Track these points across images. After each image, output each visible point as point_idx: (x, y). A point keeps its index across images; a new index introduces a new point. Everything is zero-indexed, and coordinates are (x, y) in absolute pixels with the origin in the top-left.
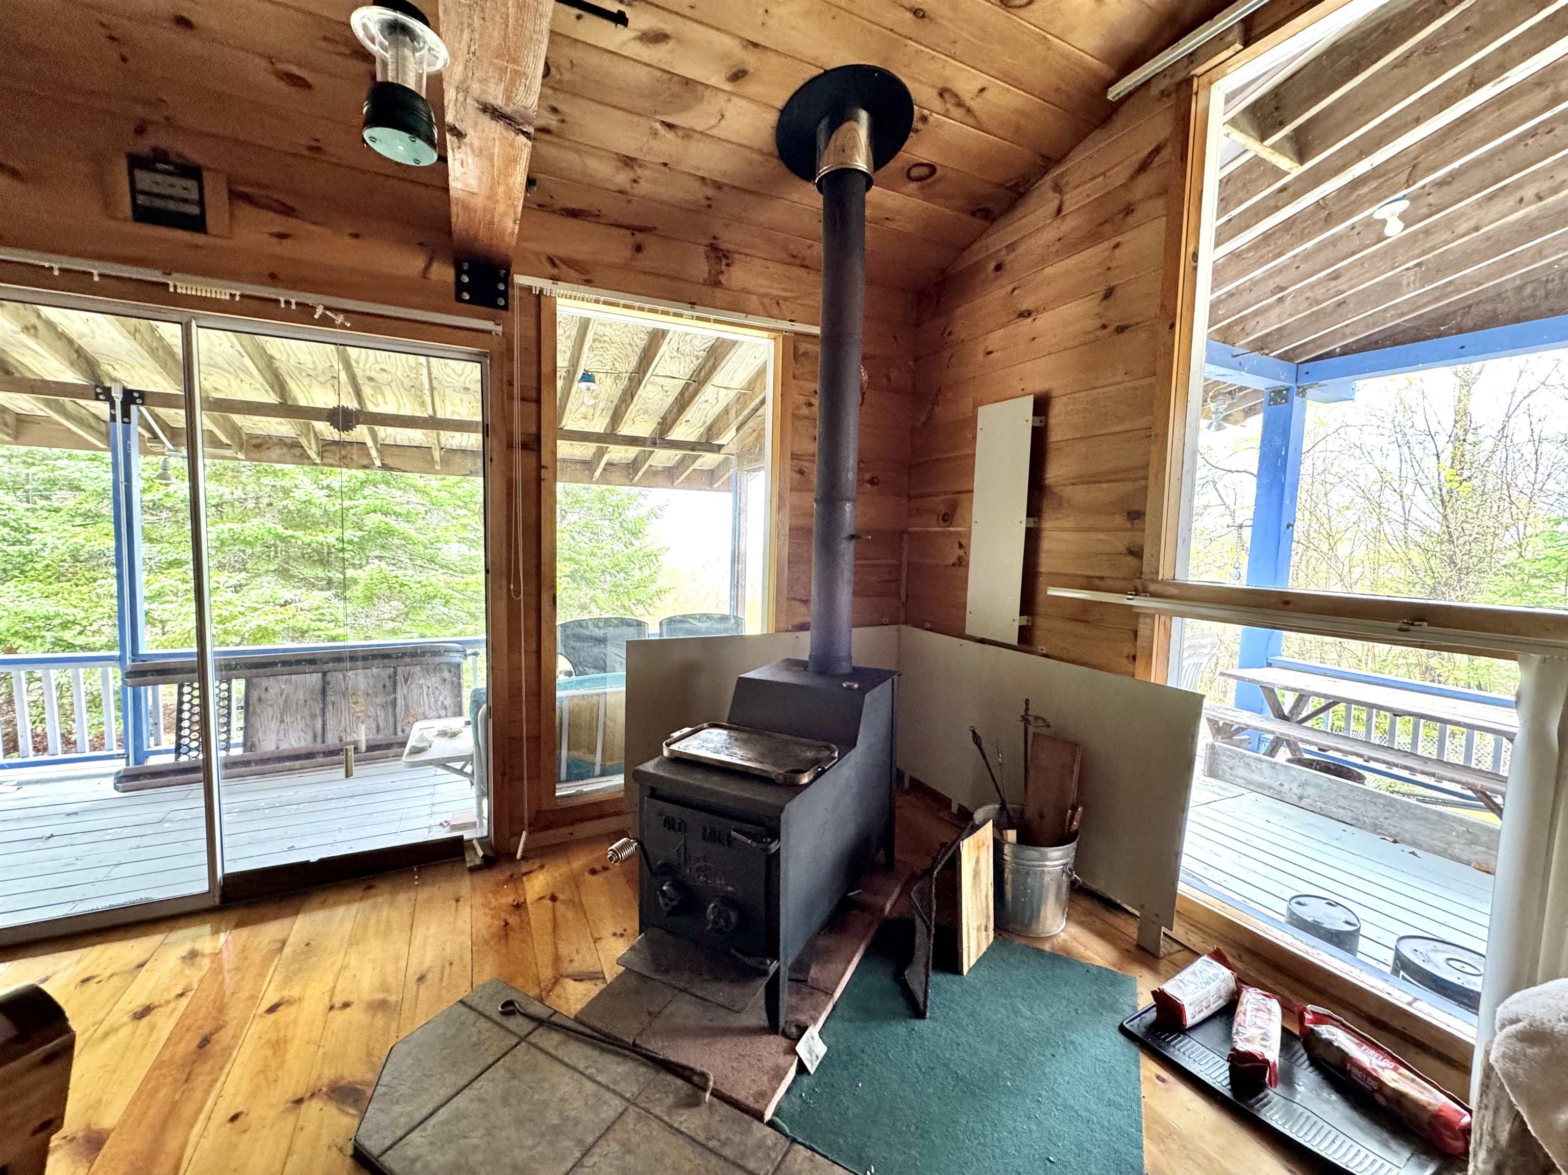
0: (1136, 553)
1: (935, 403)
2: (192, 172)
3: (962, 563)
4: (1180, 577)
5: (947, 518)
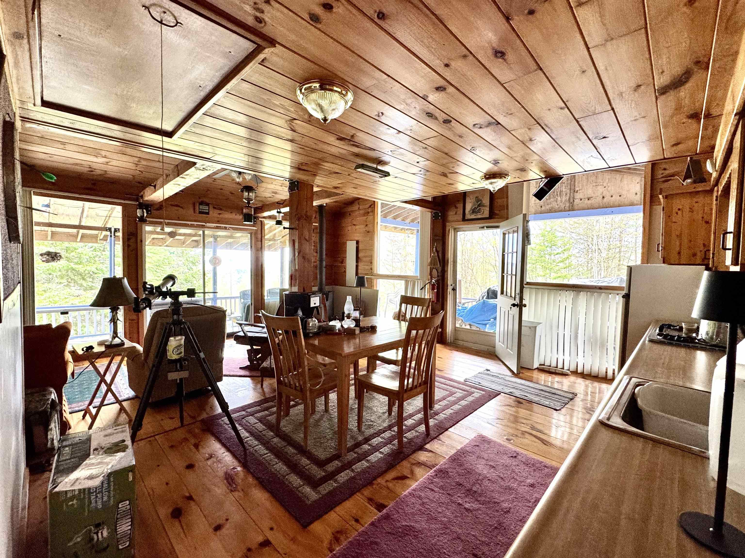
0: (371, 269)
1: (338, 238)
2: (208, 204)
3: (345, 272)
4: (378, 273)
5: (342, 263)
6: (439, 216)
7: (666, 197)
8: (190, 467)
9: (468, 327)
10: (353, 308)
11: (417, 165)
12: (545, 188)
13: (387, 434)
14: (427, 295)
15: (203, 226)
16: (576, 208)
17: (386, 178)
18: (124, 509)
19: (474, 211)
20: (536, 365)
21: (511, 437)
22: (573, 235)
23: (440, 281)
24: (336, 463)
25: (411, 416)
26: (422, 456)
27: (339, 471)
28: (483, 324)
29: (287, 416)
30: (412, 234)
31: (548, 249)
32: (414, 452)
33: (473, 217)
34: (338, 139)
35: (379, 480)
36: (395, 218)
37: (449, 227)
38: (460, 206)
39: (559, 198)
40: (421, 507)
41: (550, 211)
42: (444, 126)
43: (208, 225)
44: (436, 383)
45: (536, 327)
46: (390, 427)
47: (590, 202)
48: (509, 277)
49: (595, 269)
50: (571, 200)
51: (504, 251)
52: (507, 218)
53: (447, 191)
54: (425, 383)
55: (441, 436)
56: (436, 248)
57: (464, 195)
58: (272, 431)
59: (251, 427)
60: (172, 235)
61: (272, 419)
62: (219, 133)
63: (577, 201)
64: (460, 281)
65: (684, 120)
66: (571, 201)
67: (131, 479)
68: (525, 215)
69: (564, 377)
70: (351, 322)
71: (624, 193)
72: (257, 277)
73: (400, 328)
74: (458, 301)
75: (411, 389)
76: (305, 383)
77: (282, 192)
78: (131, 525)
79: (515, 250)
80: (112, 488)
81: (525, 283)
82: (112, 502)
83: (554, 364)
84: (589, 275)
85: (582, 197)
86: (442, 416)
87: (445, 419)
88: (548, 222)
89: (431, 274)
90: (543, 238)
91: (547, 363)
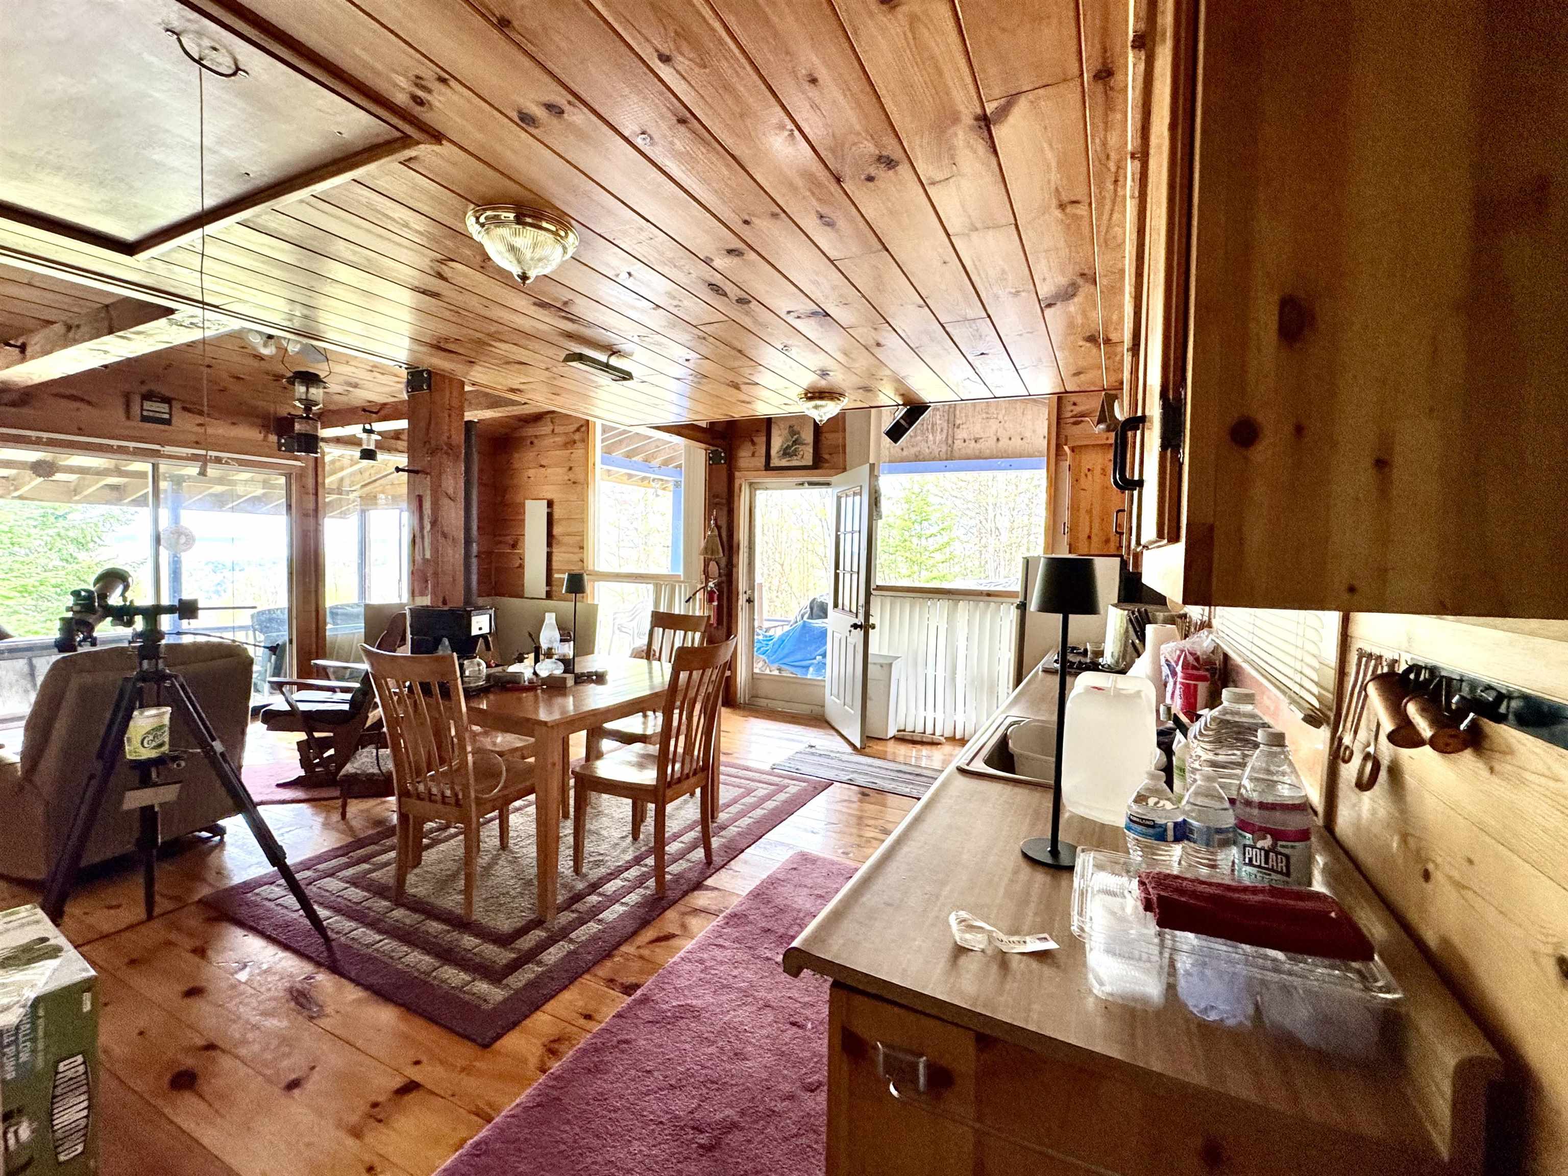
0: (582, 561)
1: (505, 493)
2: (167, 400)
3: (521, 566)
4: (597, 569)
5: (514, 546)
6: (722, 458)
7: (1073, 450)
8: (194, 992)
9: (776, 673)
10: (558, 637)
11: (686, 364)
12: (902, 422)
13: (634, 872)
14: (699, 609)
15: (156, 454)
16: (956, 454)
17: (625, 383)
18: (70, 1074)
19: (786, 453)
20: (892, 732)
21: (850, 849)
22: (958, 502)
23: (725, 586)
24: (539, 934)
25: (676, 837)
26: (701, 899)
27: (543, 946)
28: (803, 667)
29: (415, 867)
30: (664, 489)
31: (917, 526)
32: (685, 893)
33: (784, 463)
34: (535, 304)
35: (624, 949)
36: (629, 455)
37: (742, 481)
38: (761, 440)
39: (931, 436)
40: (703, 975)
41: (917, 458)
42: (738, 307)
43: (168, 449)
44: (721, 777)
45: (891, 665)
46: (638, 860)
47: (978, 446)
48: (848, 576)
49: (991, 566)
50: (950, 442)
51: (838, 530)
52: (844, 470)
53: (738, 413)
54: (705, 768)
55: (732, 862)
56: (716, 520)
57: (768, 423)
58: (386, 898)
59: (333, 898)
60: (42, 469)
61: (385, 876)
62: (263, 262)
63: (958, 444)
64: (761, 585)
65: (1081, 343)
66: (950, 440)
67: (87, 1007)
68: (872, 466)
69: (934, 747)
70: (554, 666)
71: (1028, 434)
72: (304, 577)
73: (650, 672)
74: (756, 624)
75: (679, 780)
76: (466, 788)
77: (371, 385)
78: (88, 1108)
79: (856, 528)
80: (41, 1033)
81: (873, 586)
82: (40, 1062)
83: (919, 729)
84: (983, 575)
85: (966, 436)
86: (732, 830)
87: (739, 834)
88: (916, 477)
89: (706, 572)
90: (907, 506)
91: (909, 728)
